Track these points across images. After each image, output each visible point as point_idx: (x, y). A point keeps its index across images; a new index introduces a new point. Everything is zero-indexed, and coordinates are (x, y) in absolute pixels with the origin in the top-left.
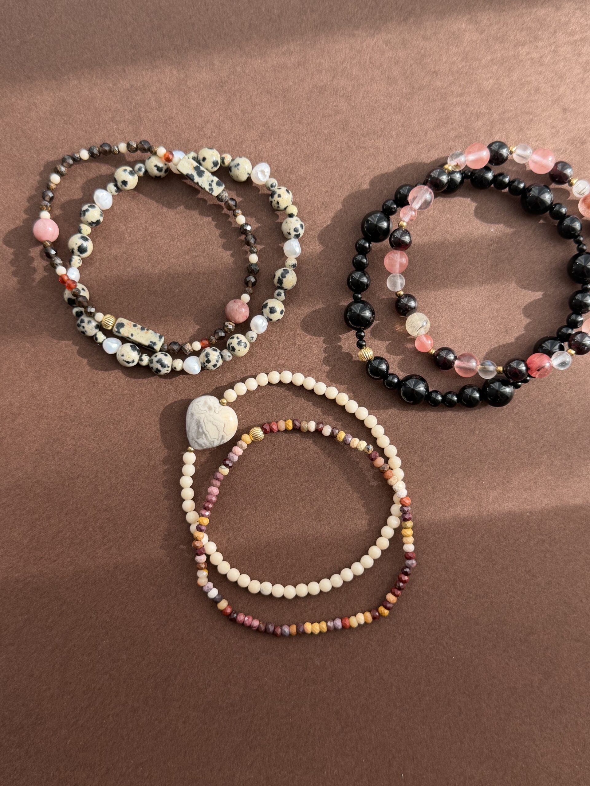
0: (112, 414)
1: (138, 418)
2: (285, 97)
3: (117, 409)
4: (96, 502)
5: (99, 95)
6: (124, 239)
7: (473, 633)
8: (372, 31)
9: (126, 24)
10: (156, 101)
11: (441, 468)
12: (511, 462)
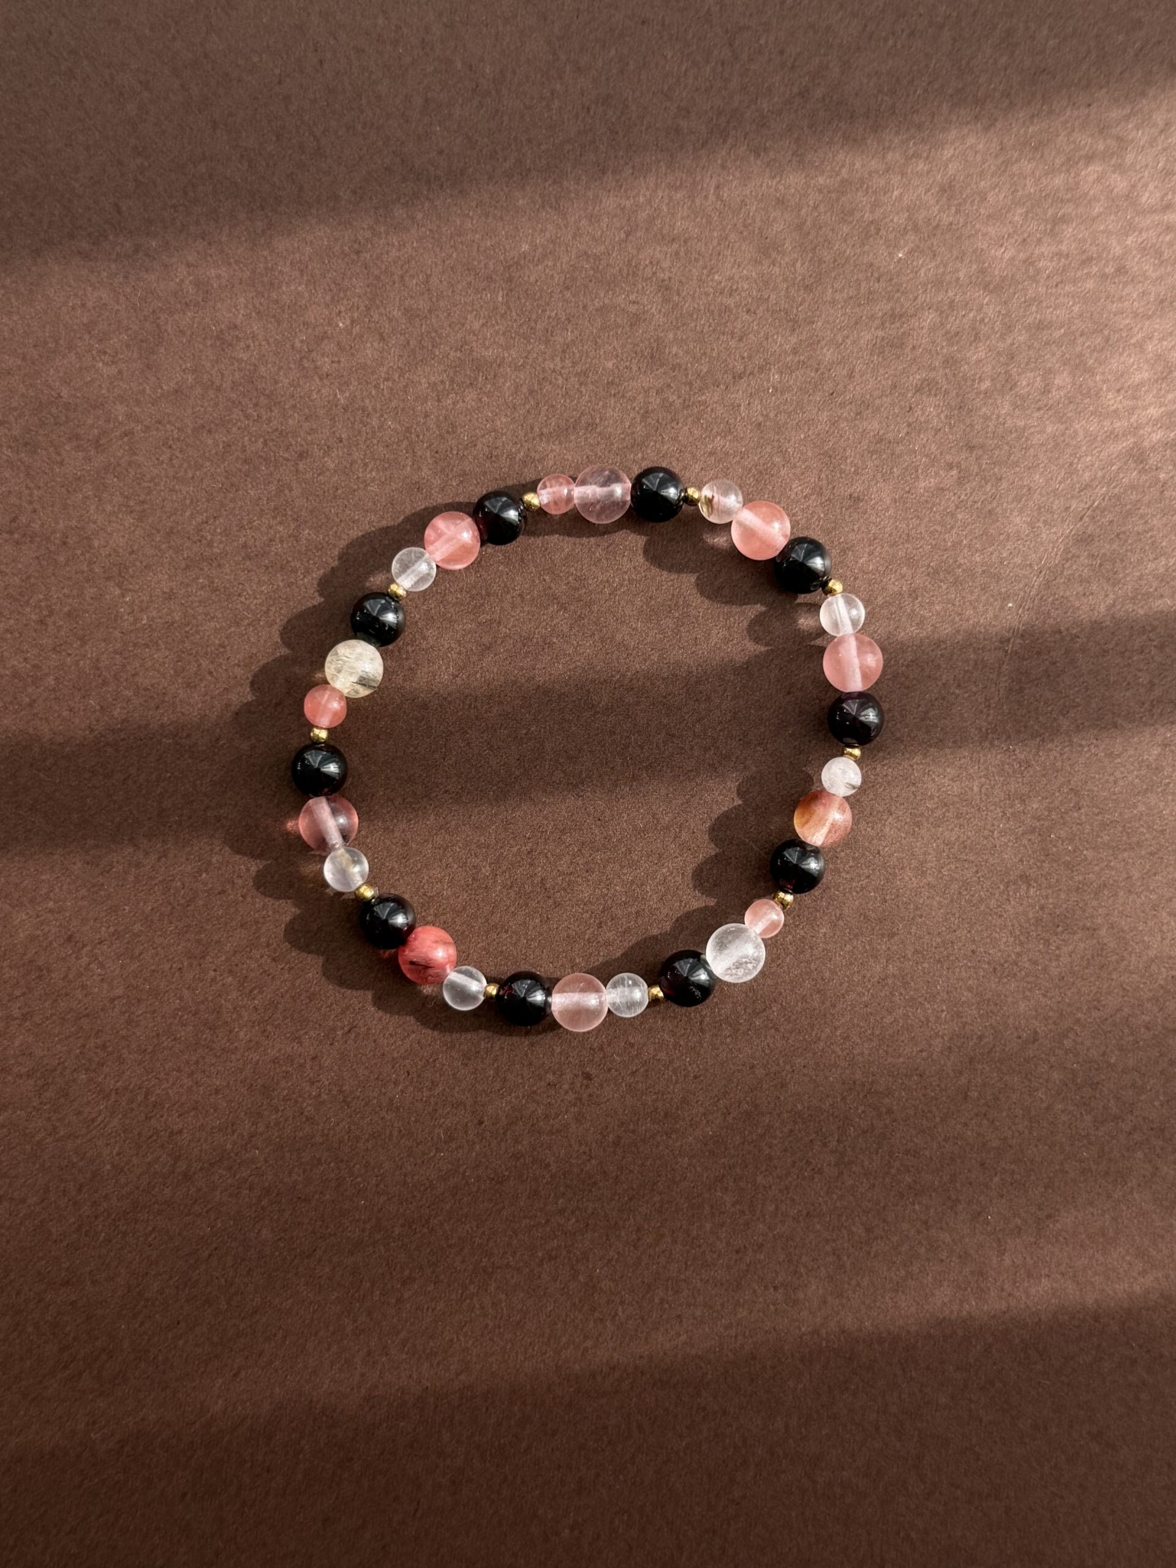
0: (84, 1046)
1: (147, 1057)
6: (116, 620)
9: (121, 94)
11: (887, 1180)
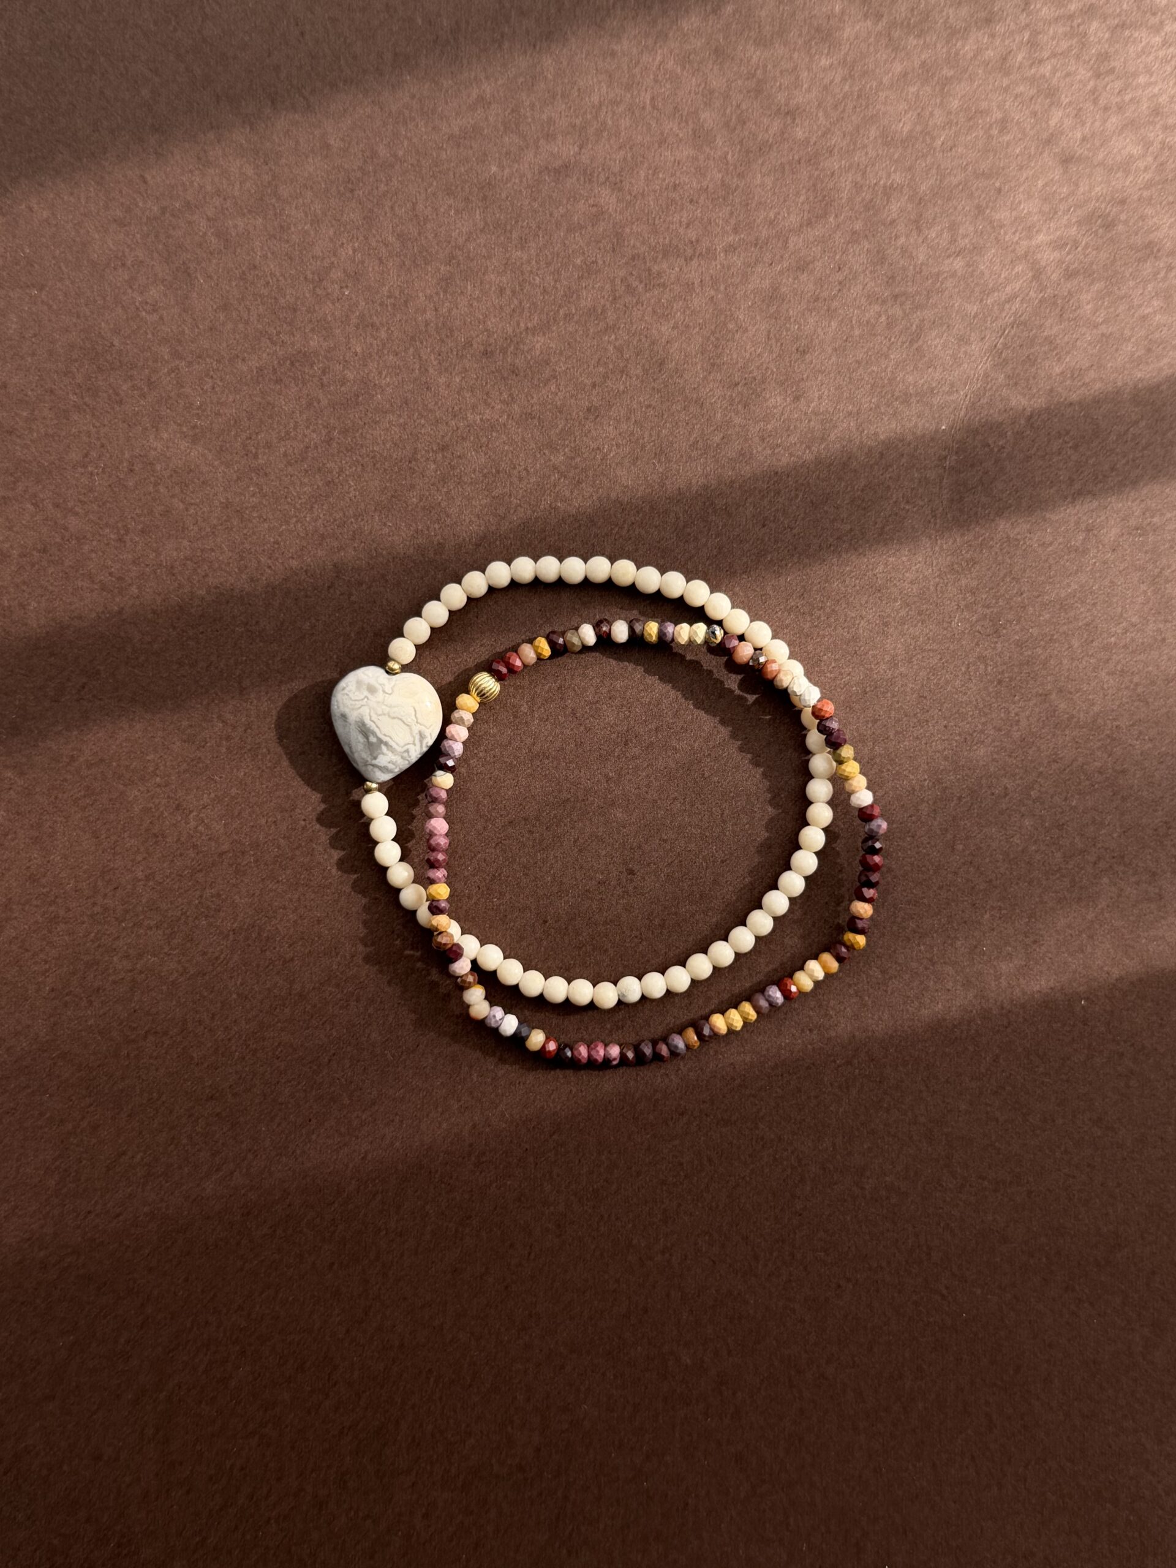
2: (485, 198)
3: (211, 885)
4: (189, 1083)
5: (97, 236)
7: (998, 1260)
8: (650, 42)
10: (218, 235)
12: (1037, 900)
